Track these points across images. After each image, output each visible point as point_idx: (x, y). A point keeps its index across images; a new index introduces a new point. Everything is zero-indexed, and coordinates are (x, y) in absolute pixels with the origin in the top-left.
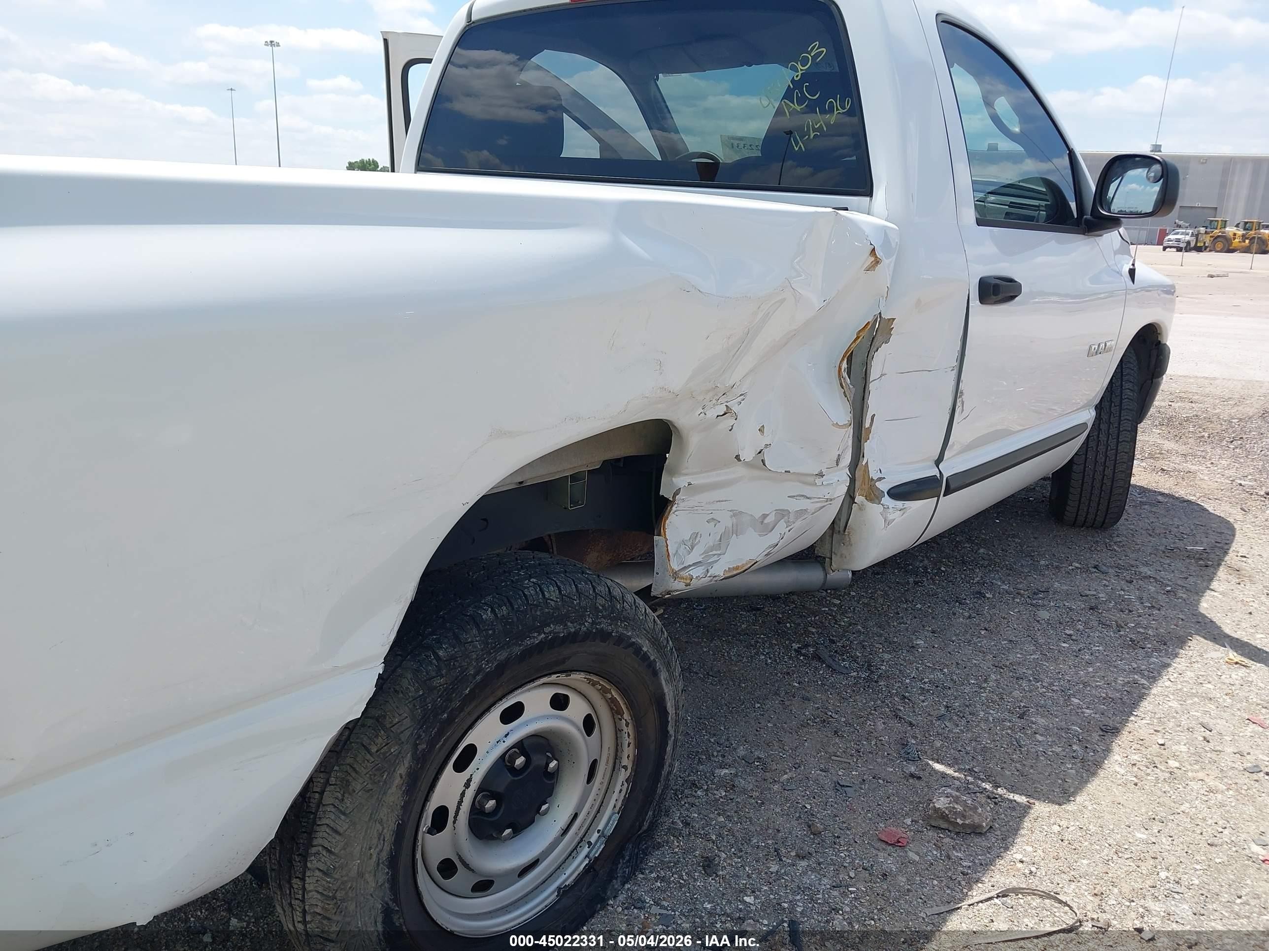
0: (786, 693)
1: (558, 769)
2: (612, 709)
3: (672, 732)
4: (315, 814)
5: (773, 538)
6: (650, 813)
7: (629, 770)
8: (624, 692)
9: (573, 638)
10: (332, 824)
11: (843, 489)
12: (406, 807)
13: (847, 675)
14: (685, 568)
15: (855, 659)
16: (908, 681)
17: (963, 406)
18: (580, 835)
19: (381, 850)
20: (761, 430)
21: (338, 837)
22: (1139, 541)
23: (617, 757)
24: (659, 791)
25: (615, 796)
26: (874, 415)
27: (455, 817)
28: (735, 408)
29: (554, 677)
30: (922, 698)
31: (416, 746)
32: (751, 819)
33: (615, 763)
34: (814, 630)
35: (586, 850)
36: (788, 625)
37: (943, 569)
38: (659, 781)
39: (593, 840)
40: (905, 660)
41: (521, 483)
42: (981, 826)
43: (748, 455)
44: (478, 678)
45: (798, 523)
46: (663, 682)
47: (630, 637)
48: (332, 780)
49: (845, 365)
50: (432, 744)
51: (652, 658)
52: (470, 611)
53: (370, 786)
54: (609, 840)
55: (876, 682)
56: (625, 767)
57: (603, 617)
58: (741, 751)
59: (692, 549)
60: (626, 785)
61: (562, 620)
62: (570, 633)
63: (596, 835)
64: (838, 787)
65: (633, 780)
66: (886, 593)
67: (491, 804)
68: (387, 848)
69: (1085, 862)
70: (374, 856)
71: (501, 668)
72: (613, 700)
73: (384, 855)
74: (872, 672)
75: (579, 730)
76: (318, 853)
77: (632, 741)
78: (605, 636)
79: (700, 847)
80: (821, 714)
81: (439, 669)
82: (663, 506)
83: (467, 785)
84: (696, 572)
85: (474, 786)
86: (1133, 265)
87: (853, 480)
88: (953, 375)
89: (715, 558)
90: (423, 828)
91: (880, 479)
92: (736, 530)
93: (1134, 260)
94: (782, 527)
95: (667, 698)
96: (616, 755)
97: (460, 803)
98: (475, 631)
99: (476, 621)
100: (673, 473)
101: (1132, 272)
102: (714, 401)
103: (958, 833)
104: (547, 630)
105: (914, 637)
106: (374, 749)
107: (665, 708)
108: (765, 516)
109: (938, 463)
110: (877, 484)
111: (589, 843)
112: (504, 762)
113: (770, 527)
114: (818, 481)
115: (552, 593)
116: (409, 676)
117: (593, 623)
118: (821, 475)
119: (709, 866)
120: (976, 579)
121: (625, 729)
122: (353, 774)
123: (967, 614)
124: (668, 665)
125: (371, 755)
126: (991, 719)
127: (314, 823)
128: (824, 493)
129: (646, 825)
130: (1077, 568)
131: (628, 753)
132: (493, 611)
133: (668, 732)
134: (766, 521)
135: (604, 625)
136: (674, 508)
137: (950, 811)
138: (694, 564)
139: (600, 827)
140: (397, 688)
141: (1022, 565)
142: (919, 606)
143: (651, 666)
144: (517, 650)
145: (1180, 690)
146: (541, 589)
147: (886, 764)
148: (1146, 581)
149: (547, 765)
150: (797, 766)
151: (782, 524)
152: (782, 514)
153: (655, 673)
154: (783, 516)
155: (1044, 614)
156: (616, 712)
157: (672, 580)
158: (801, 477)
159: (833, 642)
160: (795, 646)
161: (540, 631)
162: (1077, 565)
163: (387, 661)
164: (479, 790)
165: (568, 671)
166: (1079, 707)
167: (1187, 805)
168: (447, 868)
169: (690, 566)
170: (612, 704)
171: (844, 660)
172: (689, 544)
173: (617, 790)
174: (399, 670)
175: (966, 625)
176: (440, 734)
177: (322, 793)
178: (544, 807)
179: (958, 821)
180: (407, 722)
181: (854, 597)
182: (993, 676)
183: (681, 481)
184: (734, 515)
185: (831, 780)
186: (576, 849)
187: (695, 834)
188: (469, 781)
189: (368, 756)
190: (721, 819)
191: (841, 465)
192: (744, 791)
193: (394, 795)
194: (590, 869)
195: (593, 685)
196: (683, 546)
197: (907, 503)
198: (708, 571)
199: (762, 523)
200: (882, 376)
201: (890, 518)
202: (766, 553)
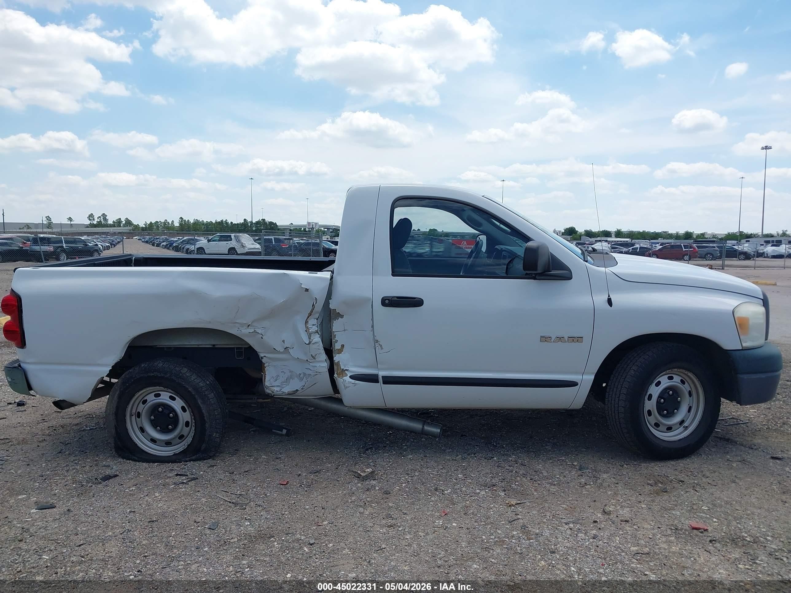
5: (303, 383)
14: (273, 386)
17: (381, 347)
20: (283, 341)
41: (214, 345)
43: (281, 349)
45: (311, 379)
59: (276, 380)
75: (179, 409)
84: (276, 389)
86: (609, 296)
88: (372, 333)
89: (284, 386)
91: (347, 370)
92: (291, 377)
94: (305, 379)
101: (610, 302)
108: (300, 374)
109: (378, 369)
110: (346, 372)
112: (155, 407)
113: (302, 379)
114: (311, 364)
118: (308, 361)
136: (266, 364)
138: (277, 386)
152: (304, 374)
164: (149, 412)
169: (275, 386)
172: (275, 378)
178: (170, 427)
184: (290, 372)
196: (272, 379)
197: (357, 382)
198: (281, 389)
199: (300, 376)
200: (345, 330)
201: (347, 385)
202: (301, 388)
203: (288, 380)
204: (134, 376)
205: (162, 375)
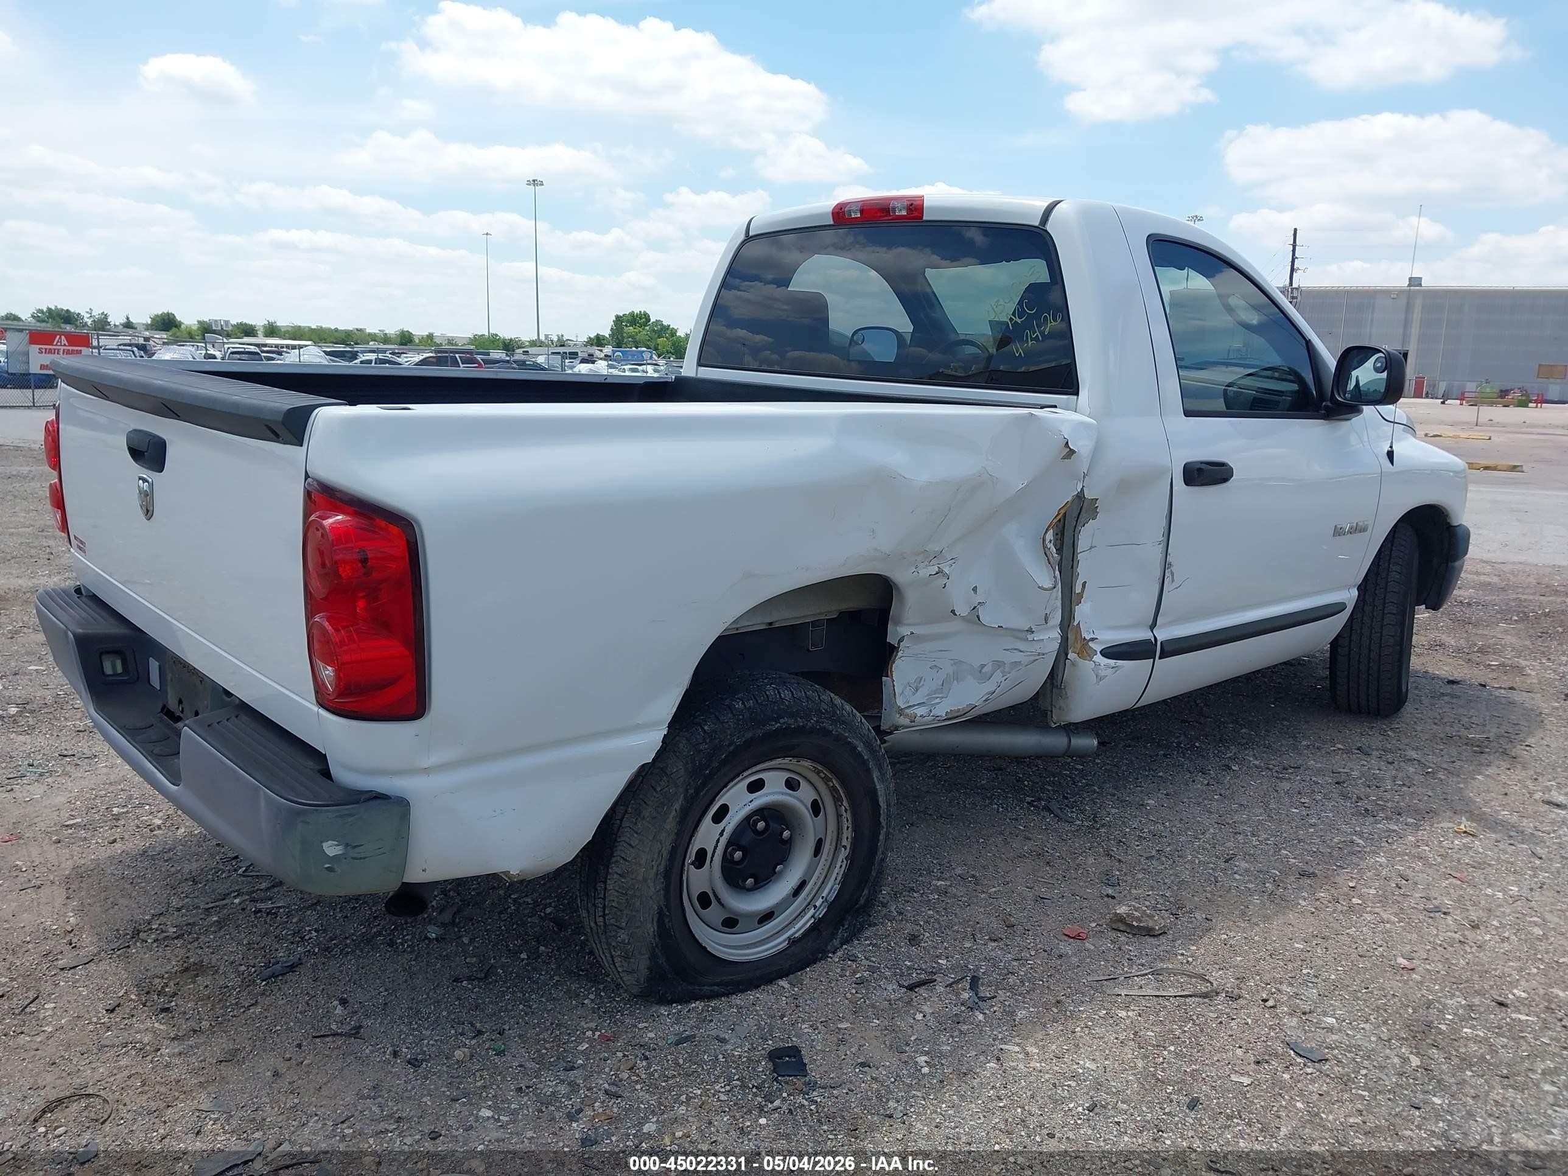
0: (1011, 833)
1: (791, 838)
2: (834, 797)
3: (884, 823)
4: (616, 835)
5: (990, 686)
6: (866, 892)
7: (848, 850)
8: (843, 783)
9: (801, 730)
10: (628, 840)
11: (1056, 646)
12: (678, 834)
13: (1071, 822)
14: (910, 706)
15: (1083, 812)
16: (1127, 830)
17: (1173, 576)
18: (808, 900)
19: (660, 864)
20: (975, 589)
21: (631, 849)
22: (1419, 728)
23: (839, 839)
24: (874, 873)
25: (836, 870)
26: (1085, 582)
27: (712, 858)
28: (946, 570)
29: (787, 760)
30: (1137, 843)
31: (687, 790)
32: (956, 914)
33: (837, 844)
34: (1050, 788)
35: (812, 911)
36: (1026, 783)
37: (1197, 744)
38: (873, 864)
39: (818, 904)
40: (1131, 815)
41: (771, 624)
42: (1154, 929)
43: (963, 610)
44: (732, 748)
45: (1014, 673)
46: (875, 779)
47: (847, 737)
48: (630, 810)
49: (1050, 535)
50: (698, 791)
51: (866, 757)
52: (727, 702)
53: (655, 814)
54: (831, 906)
55: (1098, 829)
56: (845, 847)
57: (825, 718)
58: (959, 871)
59: (917, 691)
60: (845, 862)
61: (792, 715)
62: (799, 726)
63: (821, 900)
64: (1039, 899)
65: (852, 858)
66: (1132, 762)
67: (738, 855)
68: (663, 863)
69: (1239, 959)
70: (655, 868)
71: (748, 744)
72: (834, 787)
73: (662, 868)
74: (1096, 822)
75: (807, 809)
76: (617, 861)
77: (850, 826)
78: (826, 733)
79: (909, 928)
80: (1038, 849)
81: (704, 739)
82: (891, 651)
83: (721, 834)
84: (920, 711)
85: (726, 835)
86: (1391, 447)
87: (1065, 640)
88: (1160, 549)
89: (938, 700)
90: (688, 861)
91: (1093, 639)
92: (957, 677)
93: (1392, 442)
94: (998, 676)
95: (879, 793)
96: (838, 837)
97: (716, 848)
98: (730, 715)
99: (730, 708)
100: (898, 622)
101: (1390, 455)
102: (926, 563)
103: (1134, 935)
104: (781, 721)
105: (1146, 798)
106: (659, 789)
107: (877, 801)
108: (983, 666)
109: (1152, 627)
110: (1091, 644)
111: (815, 907)
112: (748, 822)
113: (988, 676)
114: (1030, 637)
115: (786, 694)
116: (684, 742)
117: (817, 722)
118: (1030, 631)
119: (913, 940)
120: (1228, 755)
121: (844, 814)
122: (644, 805)
123: (1206, 782)
124: (880, 768)
125: (657, 792)
126: (1197, 861)
127: (616, 840)
128: (1037, 648)
129: (862, 901)
130: (1339, 749)
131: (847, 834)
132: (743, 703)
133: (880, 823)
134: (983, 671)
135: (827, 725)
136: (900, 654)
137: (1128, 916)
138: (918, 704)
139: (824, 895)
140: (676, 749)
141: (1282, 745)
142: (1161, 774)
143: (864, 762)
144: (760, 732)
145: (1394, 850)
146: (779, 692)
147: (1087, 887)
148: (1409, 763)
149: (782, 833)
150: (1006, 884)
151: (998, 673)
152: (998, 665)
153: (868, 771)
154: (1000, 667)
155: (1286, 785)
156: (837, 800)
157: (898, 716)
158: (1014, 633)
159: (1067, 798)
160: (1029, 799)
161: (777, 721)
162: (1340, 746)
163: (670, 726)
164: (729, 843)
165: (798, 756)
166: (1287, 857)
167: (1354, 929)
168: (704, 900)
169: (914, 705)
170: (833, 790)
171: (1072, 812)
172: (914, 686)
173: (838, 866)
174: (677, 738)
175: (1202, 791)
176: (704, 784)
177: (621, 820)
178: (779, 868)
179: (1134, 923)
180: (682, 772)
181: (1098, 764)
182: (1212, 831)
183: (904, 631)
184: (955, 664)
185: (1034, 894)
186: (804, 911)
187: (906, 921)
188: (723, 831)
189: (655, 794)
190: (931, 912)
191: (1050, 623)
192: (955, 896)
193: (671, 823)
194: (814, 928)
195: (818, 773)
196: (908, 688)
197: (1120, 662)
198: (931, 711)
199: (980, 672)
200: (1091, 548)
201: (1102, 673)
202: (984, 699)
203: (944, 687)
204: (727, 743)
205: (801, 722)
